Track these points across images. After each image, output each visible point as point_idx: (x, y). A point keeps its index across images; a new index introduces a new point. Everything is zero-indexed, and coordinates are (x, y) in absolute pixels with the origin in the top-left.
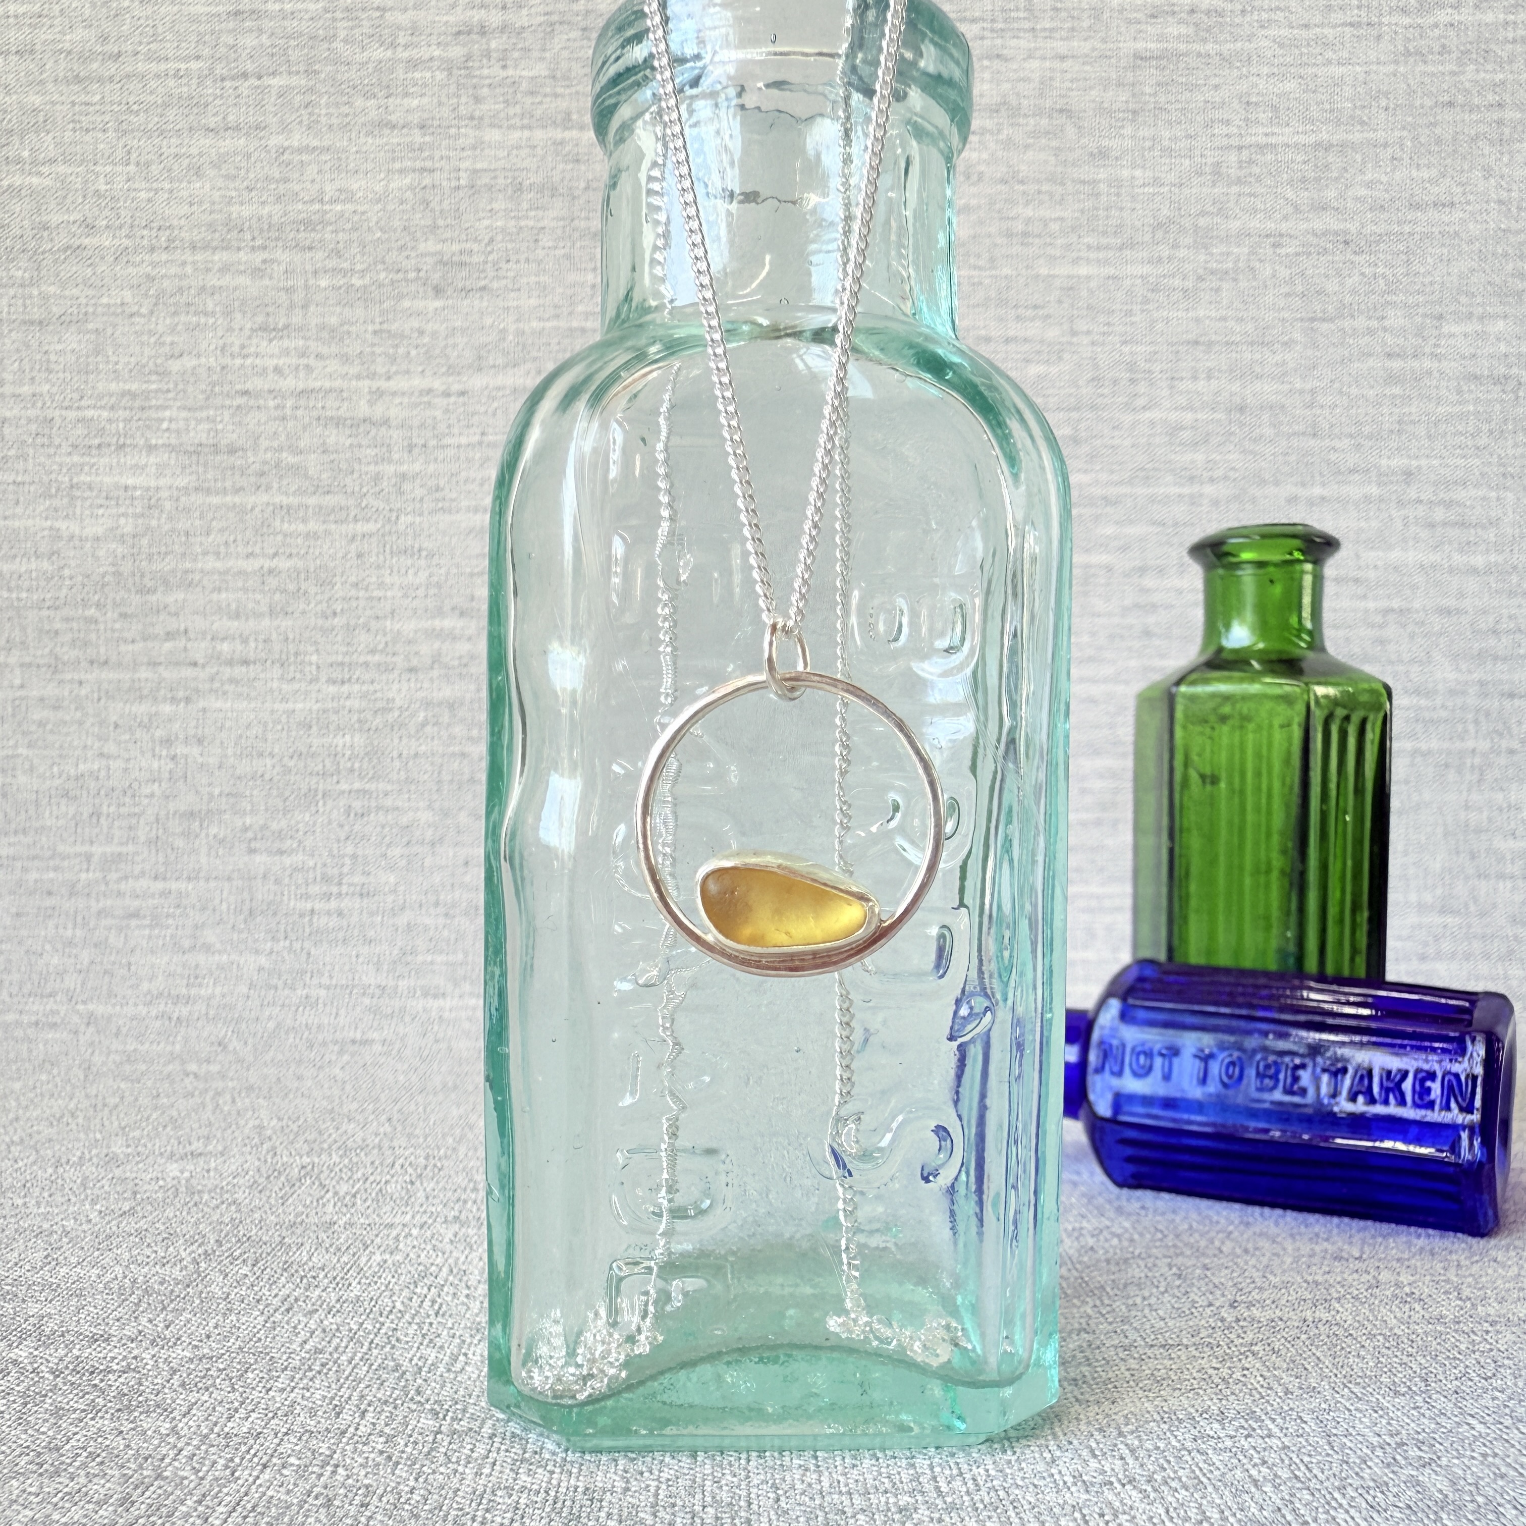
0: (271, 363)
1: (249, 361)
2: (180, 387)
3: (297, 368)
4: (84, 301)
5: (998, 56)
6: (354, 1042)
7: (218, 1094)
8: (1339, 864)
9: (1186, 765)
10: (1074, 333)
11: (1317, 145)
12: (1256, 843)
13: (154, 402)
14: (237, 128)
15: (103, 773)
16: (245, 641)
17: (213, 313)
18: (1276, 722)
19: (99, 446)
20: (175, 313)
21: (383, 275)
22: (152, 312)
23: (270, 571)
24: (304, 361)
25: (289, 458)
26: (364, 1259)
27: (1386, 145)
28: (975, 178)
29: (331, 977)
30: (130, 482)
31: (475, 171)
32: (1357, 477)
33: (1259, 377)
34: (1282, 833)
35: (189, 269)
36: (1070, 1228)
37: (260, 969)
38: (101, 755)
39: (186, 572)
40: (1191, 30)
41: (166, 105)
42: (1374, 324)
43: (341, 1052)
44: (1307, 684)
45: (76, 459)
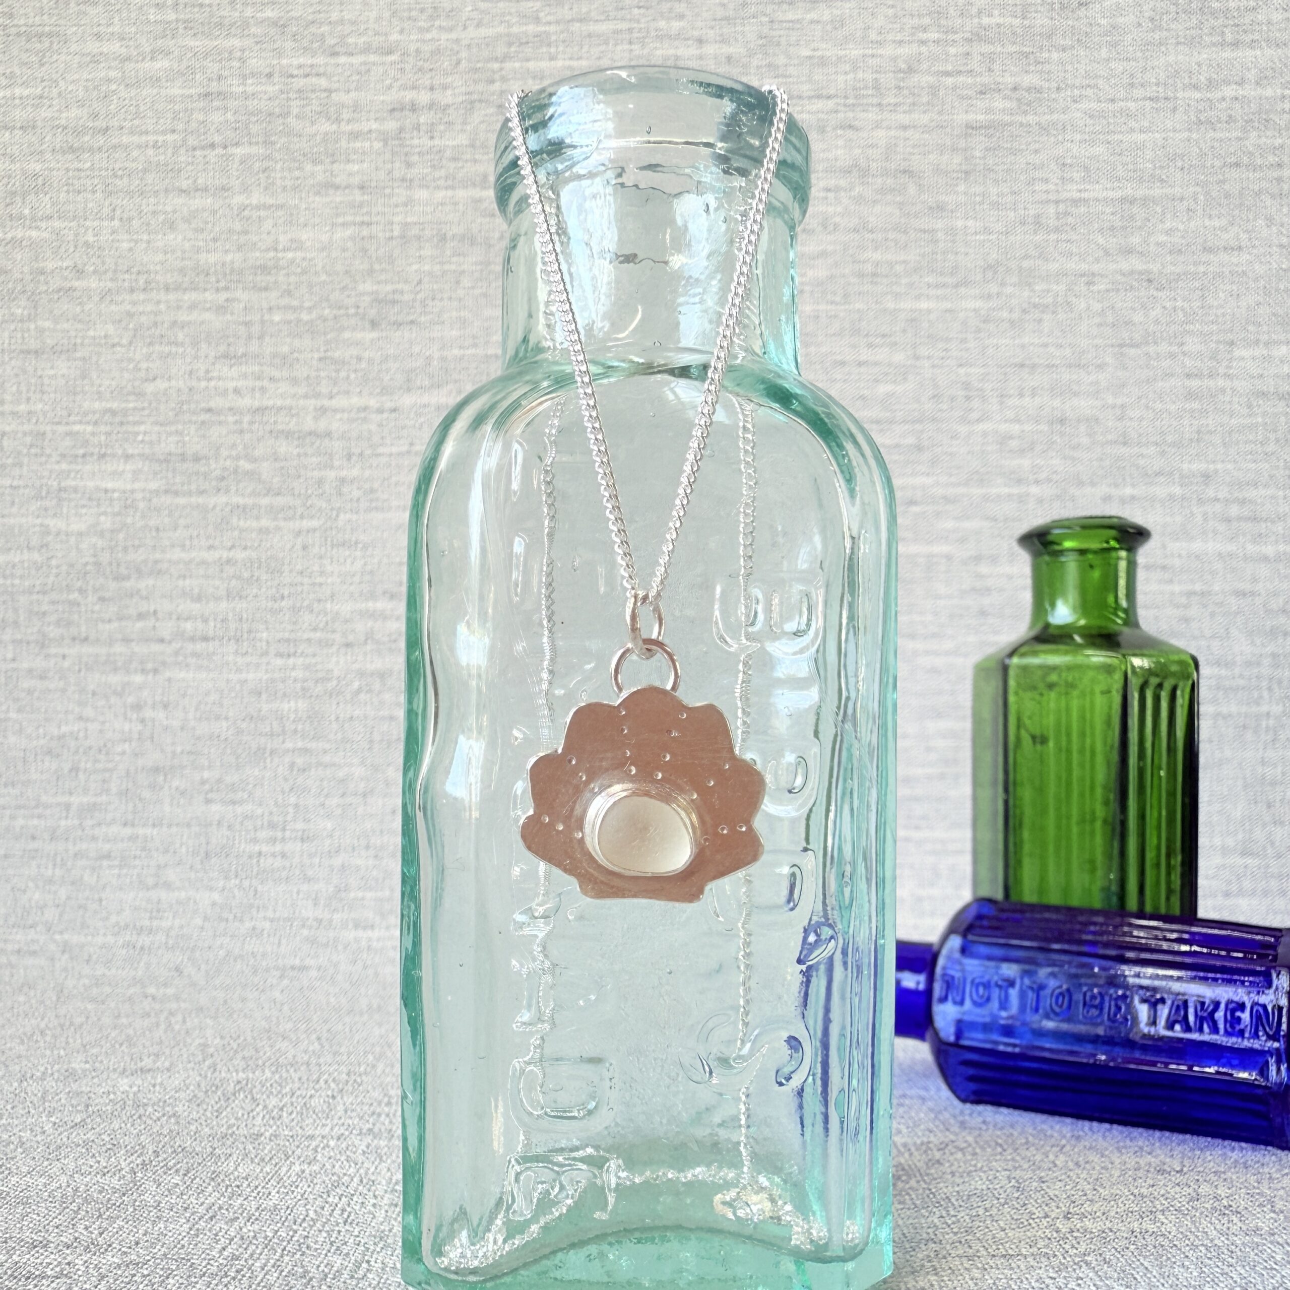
0: (231, 385)
1: (213, 383)
2: (154, 405)
3: (253, 389)
4: (73, 333)
5: (850, 127)
6: (293, 968)
7: (171, 1014)
8: (1155, 814)
9: (1018, 727)
10: (917, 358)
11: (1123, 200)
12: (1082, 795)
13: (131, 418)
14: (206, 189)
15: (81, 734)
16: (206, 621)
17: (182, 344)
18: (1098, 689)
19: (84, 456)
20: (151, 344)
21: (327, 311)
22: (130, 343)
23: (228, 561)
24: (258, 384)
25: (245, 465)
26: (284, 1169)
27: (1182, 199)
28: (831, 228)
29: (275, 911)
30: (110, 485)
31: (406, 224)
32: (1162, 479)
33: (1076, 394)
34: (1105, 787)
35: (162, 307)
36: (919, 1142)
37: (214, 904)
38: (81, 718)
39: (156, 562)
40: (1014, 104)
41: (145, 171)
42: (1175, 349)
43: (282, 977)
44: (1124, 656)
45: (64, 466)
